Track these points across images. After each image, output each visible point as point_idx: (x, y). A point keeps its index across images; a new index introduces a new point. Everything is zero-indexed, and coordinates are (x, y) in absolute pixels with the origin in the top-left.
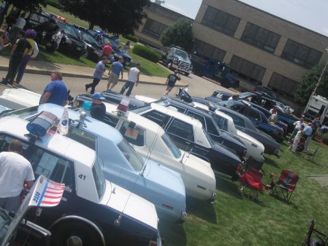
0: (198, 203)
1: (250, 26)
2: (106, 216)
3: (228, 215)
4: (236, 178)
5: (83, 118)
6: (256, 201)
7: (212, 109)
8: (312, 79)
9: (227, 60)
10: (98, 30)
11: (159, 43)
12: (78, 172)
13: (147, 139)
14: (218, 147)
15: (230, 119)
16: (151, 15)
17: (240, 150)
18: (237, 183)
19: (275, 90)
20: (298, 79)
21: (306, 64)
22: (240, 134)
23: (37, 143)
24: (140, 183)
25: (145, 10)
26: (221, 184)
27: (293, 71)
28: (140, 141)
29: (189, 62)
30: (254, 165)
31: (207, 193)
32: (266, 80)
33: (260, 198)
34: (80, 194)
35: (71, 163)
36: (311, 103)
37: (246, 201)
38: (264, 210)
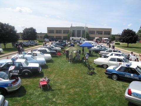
0: (48, 61)
1: (56, 31)
2: (29, 68)
3: (56, 61)
4: (56, 55)
5: (23, 55)
6: (61, 57)
7: (50, 46)
8: (69, 35)
9: (55, 37)
10: (30, 41)
11: (43, 39)
12: (22, 64)
13: (37, 55)
14: (52, 51)
15: (54, 46)
16: (38, 35)
17: (56, 50)
18: (57, 55)
19: (64, 39)
20: (67, 36)
21: (67, 33)
22: (56, 48)
23: (14, 62)
24: (36, 61)
25: (37, 35)
26: (52, 56)
27: (66, 35)
28: (36, 55)
29: (48, 40)
30: (59, 52)
31: (50, 59)
32: (62, 38)
33: (62, 56)
34: (24, 67)
35: (21, 62)
36: (70, 39)
37: (59, 58)
38: (62, 58)
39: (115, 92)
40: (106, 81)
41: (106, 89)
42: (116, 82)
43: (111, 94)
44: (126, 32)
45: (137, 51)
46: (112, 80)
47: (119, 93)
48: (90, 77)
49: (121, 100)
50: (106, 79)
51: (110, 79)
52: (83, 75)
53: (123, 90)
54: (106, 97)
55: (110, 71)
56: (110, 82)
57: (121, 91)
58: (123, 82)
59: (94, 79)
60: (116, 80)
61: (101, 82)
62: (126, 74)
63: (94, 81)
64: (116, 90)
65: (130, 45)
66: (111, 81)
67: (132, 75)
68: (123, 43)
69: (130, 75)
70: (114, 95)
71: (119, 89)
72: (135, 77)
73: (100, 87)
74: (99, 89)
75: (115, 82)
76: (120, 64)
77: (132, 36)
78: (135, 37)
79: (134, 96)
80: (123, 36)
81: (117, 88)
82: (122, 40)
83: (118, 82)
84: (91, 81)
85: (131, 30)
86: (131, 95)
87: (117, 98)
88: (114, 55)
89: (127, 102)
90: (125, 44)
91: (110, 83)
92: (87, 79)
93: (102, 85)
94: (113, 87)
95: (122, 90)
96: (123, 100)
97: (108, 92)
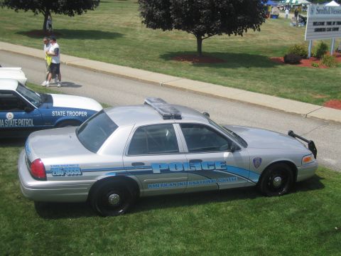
49: (9, 207)
67: (10, 115)
69: (5, 118)
72: (21, 121)
79: (56, 177)
86: (45, 179)
89: (29, 206)
96: (15, 205)
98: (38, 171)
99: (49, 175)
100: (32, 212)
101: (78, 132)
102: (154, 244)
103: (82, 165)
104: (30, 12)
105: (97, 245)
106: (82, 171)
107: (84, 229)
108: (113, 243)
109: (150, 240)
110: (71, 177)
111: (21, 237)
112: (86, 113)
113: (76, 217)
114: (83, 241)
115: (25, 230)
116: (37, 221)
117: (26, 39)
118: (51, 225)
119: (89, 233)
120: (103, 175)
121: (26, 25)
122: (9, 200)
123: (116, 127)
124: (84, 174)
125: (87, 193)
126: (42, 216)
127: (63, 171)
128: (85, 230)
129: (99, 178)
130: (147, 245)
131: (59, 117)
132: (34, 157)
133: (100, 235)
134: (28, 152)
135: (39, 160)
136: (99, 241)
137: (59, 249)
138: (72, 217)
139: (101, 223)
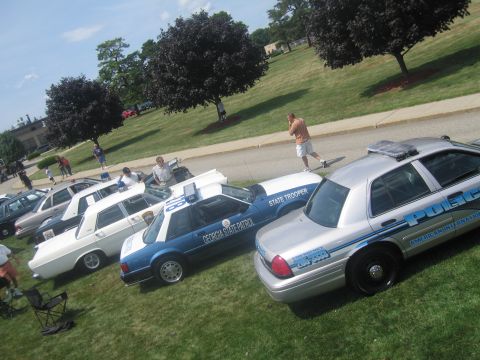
39: (222, 314)
40: (150, 306)
41: (179, 328)
42: (188, 287)
43: (214, 328)
44: (61, 94)
45: (147, 148)
46: (169, 288)
47: (236, 308)
48: (75, 339)
49: (264, 320)
50: (144, 300)
51: (159, 292)
52: (35, 351)
53: (239, 290)
54: (209, 351)
55: (139, 260)
56: (170, 298)
57: (236, 299)
58: (211, 270)
59: (98, 331)
60: (181, 280)
61: (137, 321)
62: (204, 233)
63: (109, 339)
64: (215, 308)
65: (105, 140)
66: (169, 294)
67: (226, 222)
68: (75, 143)
69: (222, 227)
70: (227, 324)
71: (224, 298)
72: (240, 224)
73: (156, 339)
74: (159, 347)
75: (183, 287)
76: (144, 216)
77: (94, 103)
78: (107, 99)
79: (303, 269)
80: (61, 118)
81: (213, 300)
82: (64, 136)
83: (194, 279)
84: (96, 348)
85: (81, 81)
86: (292, 275)
87: (247, 322)
88: (90, 200)
89: (285, 312)
90: (85, 146)
91: (170, 302)
92: (69, 351)
93: (154, 327)
94: (196, 303)
95: (233, 293)
96: (269, 316)
97: (199, 333)
98: (281, 269)
99: (294, 270)
100: (290, 317)
101: (307, 213)
102: (442, 306)
103: (326, 246)
104: (199, 107)
105: (377, 329)
106: (329, 252)
107: (355, 316)
108: (395, 321)
109: (436, 304)
110: (320, 263)
111: (289, 347)
112: (305, 190)
113: (341, 306)
114: (359, 329)
115: (291, 338)
116: (299, 324)
117: (206, 138)
118: (317, 324)
119: (362, 319)
120: (354, 249)
121: (199, 122)
122: (261, 312)
123: (347, 191)
124: (333, 255)
125: (343, 275)
126: (303, 318)
127: (308, 259)
128: (357, 316)
129: (351, 254)
130: (435, 311)
131: (278, 205)
132: (271, 256)
133: (376, 317)
134: (262, 253)
135: (278, 256)
136: (378, 324)
137: (337, 346)
138: (336, 308)
139: (371, 304)
